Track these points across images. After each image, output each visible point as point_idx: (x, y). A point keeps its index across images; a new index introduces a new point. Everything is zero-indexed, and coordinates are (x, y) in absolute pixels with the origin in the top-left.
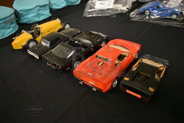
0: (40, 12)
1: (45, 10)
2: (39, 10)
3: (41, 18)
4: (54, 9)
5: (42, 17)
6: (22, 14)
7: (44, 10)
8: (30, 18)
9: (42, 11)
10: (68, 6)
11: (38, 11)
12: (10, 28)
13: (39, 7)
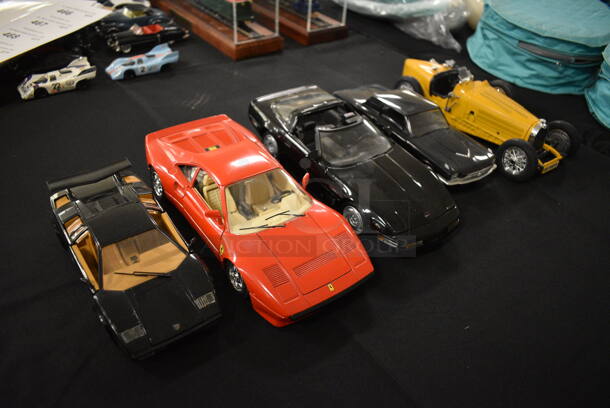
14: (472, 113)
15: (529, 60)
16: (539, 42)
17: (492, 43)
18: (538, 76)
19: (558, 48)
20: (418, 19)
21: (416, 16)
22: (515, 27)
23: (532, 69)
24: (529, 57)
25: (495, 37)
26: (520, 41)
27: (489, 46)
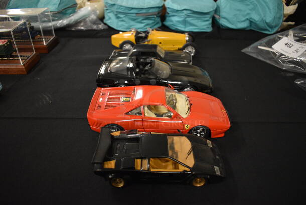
0: (189, 19)
1: (199, 20)
2: (189, 16)
3: (188, 28)
4: (222, 25)
5: (191, 27)
6: (168, 13)
7: (197, 18)
8: (174, 22)
9: (192, 19)
10: (251, 30)
11: (185, 16)
12: (141, 22)
13: (189, 12)
14: (160, 43)
15: (143, 20)
16: (144, 11)
17: (124, 18)
18: (148, 25)
19: (151, 11)
20: (80, 22)
21: (79, 20)
22: (133, 8)
23: (145, 23)
24: (142, 18)
25: (124, 15)
26: (137, 13)
27: (123, 21)
